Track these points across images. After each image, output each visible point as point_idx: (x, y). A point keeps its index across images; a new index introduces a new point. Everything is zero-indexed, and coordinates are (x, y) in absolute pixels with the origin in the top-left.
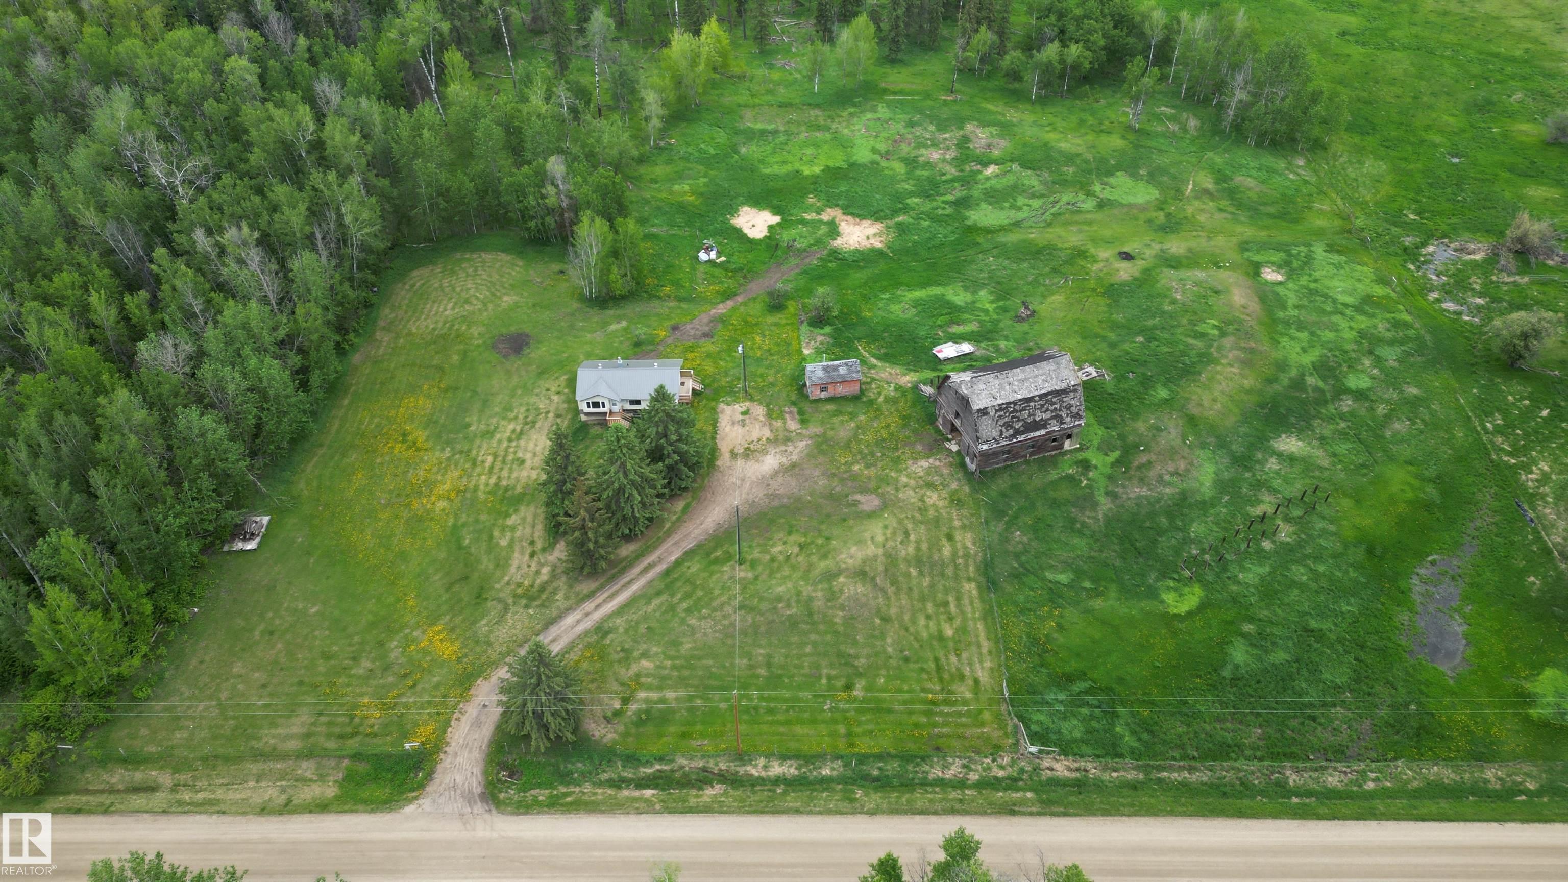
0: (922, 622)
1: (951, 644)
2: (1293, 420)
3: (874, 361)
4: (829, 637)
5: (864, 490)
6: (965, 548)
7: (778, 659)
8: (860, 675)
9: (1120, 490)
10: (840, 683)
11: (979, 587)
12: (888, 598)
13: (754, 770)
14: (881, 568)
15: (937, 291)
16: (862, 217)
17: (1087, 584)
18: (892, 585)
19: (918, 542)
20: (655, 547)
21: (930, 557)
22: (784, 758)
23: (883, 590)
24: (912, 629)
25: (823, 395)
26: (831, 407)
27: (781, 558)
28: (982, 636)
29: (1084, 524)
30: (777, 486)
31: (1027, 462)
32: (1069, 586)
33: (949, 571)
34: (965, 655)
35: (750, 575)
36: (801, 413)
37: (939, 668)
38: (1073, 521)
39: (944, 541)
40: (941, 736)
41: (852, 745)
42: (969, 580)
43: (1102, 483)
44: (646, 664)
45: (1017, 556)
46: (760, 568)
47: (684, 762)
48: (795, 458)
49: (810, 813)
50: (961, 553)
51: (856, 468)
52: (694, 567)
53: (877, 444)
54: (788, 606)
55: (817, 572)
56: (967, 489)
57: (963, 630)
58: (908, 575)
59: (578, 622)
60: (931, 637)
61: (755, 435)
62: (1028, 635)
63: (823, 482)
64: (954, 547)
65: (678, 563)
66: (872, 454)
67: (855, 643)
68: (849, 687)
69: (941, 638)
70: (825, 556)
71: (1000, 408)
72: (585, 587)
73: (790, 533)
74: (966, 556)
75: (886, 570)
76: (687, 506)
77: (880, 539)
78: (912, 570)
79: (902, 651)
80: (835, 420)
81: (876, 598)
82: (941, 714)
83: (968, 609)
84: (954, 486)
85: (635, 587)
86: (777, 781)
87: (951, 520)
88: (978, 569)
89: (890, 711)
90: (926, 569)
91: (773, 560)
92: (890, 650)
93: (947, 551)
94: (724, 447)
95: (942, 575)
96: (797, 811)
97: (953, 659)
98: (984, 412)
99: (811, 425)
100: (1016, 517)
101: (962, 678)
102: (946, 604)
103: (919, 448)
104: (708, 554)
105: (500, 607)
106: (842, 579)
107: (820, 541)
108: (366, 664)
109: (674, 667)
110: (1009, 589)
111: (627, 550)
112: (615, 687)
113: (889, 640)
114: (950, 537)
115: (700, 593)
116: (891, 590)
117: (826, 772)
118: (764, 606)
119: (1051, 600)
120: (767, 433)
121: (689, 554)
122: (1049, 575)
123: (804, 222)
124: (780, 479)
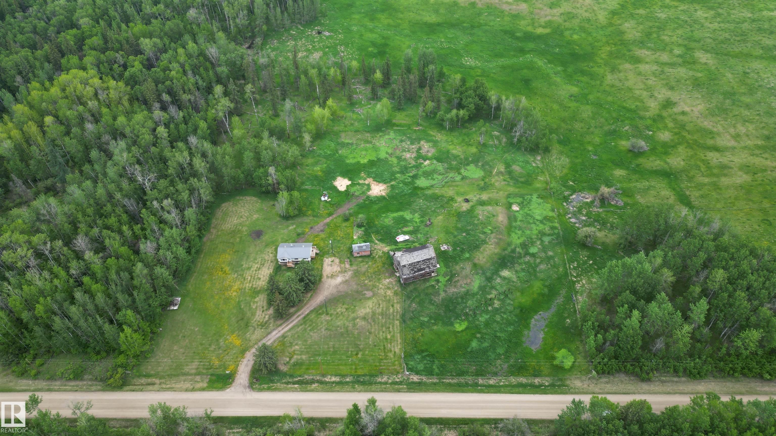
0: (381, 333)
1: (389, 341)
2: (509, 264)
3: (377, 241)
4: (352, 339)
5: (368, 290)
6: (397, 309)
7: (337, 346)
8: (361, 350)
9: (448, 290)
10: (354, 353)
11: (400, 322)
12: (371, 326)
13: (327, 380)
14: (370, 316)
15: (401, 213)
16: (379, 182)
17: (433, 321)
18: (373, 322)
19: (383, 308)
20: (301, 309)
21: (386, 313)
22: (336, 376)
23: (370, 324)
24: (378, 336)
25: (358, 255)
26: (360, 259)
27: (340, 313)
28: (399, 338)
29: (435, 301)
30: (341, 288)
31: (420, 280)
32: (427, 322)
33: (391, 317)
34: (393, 344)
35: (330, 319)
36: (350, 261)
37: (384, 348)
38: (432, 300)
39: (391, 307)
40: (382, 369)
41: (356, 372)
42: (397, 320)
43: (443, 287)
44: (297, 347)
45: (413, 312)
46: (333, 316)
47: (306, 377)
48: (347, 278)
49: (342, 392)
50: (395, 311)
51: (366, 282)
52: (313, 316)
53: (374, 273)
54: (341, 329)
55: (351, 317)
56: (400, 289)
57: (393, 336)
58: (378, 318)
59: (277, 334)
60: (384, 338)
61: (335, 270)
62: (412, 338)
63: (355, 287)
64: (394, 309)
65: (308, 315)
66: (372, 277)
67: (360, 340)
68: (357, 354)
69: (386, 339)
70: (353, 312)
71: (410, 265)
72: (279, 322)
73: (343, 305)
74: (397, 312)
75: (372, 317)
76: (312, 295)
77: (371, 306)
78: (380, 317)
79: (374, 343)
80: (361, 264)
81: (368, 326)
82: (383, 363)
83: (396, 329)
84: (396, 288)
85: (294, 322)
86: (333, 383)
87: (394, 300)
88: (400, 316)
89: (368, 361)
90: (384, 317)
91: (337, 314)
92: (370, 342)
93: (391, 310)
94: (325, 274)
95: (389, 318)
96: (338, 391)
97: (389, 345)
98: (404, 266)
99: (353, 266)
100: (414, 299)
101: (391, 351)
102: (389, 328)
103: (387, 275)
104: (317, 312)
105: (253, 329)
106: (358, 320)
107: (352, 307)
108: (213, 347)
109: (305, 348)
110: (409, 323)
111: (292, 310)
112: (288, 354)
114: (393, 306)
115: (314, 325)
116: (373, 324)
117: (348, 380)
118: (334, 329)
119: (421, 327)
120: (339, 269)
121: (311, 312)
122: (422, 318)
123: (359, 184)
124: (342, 286)
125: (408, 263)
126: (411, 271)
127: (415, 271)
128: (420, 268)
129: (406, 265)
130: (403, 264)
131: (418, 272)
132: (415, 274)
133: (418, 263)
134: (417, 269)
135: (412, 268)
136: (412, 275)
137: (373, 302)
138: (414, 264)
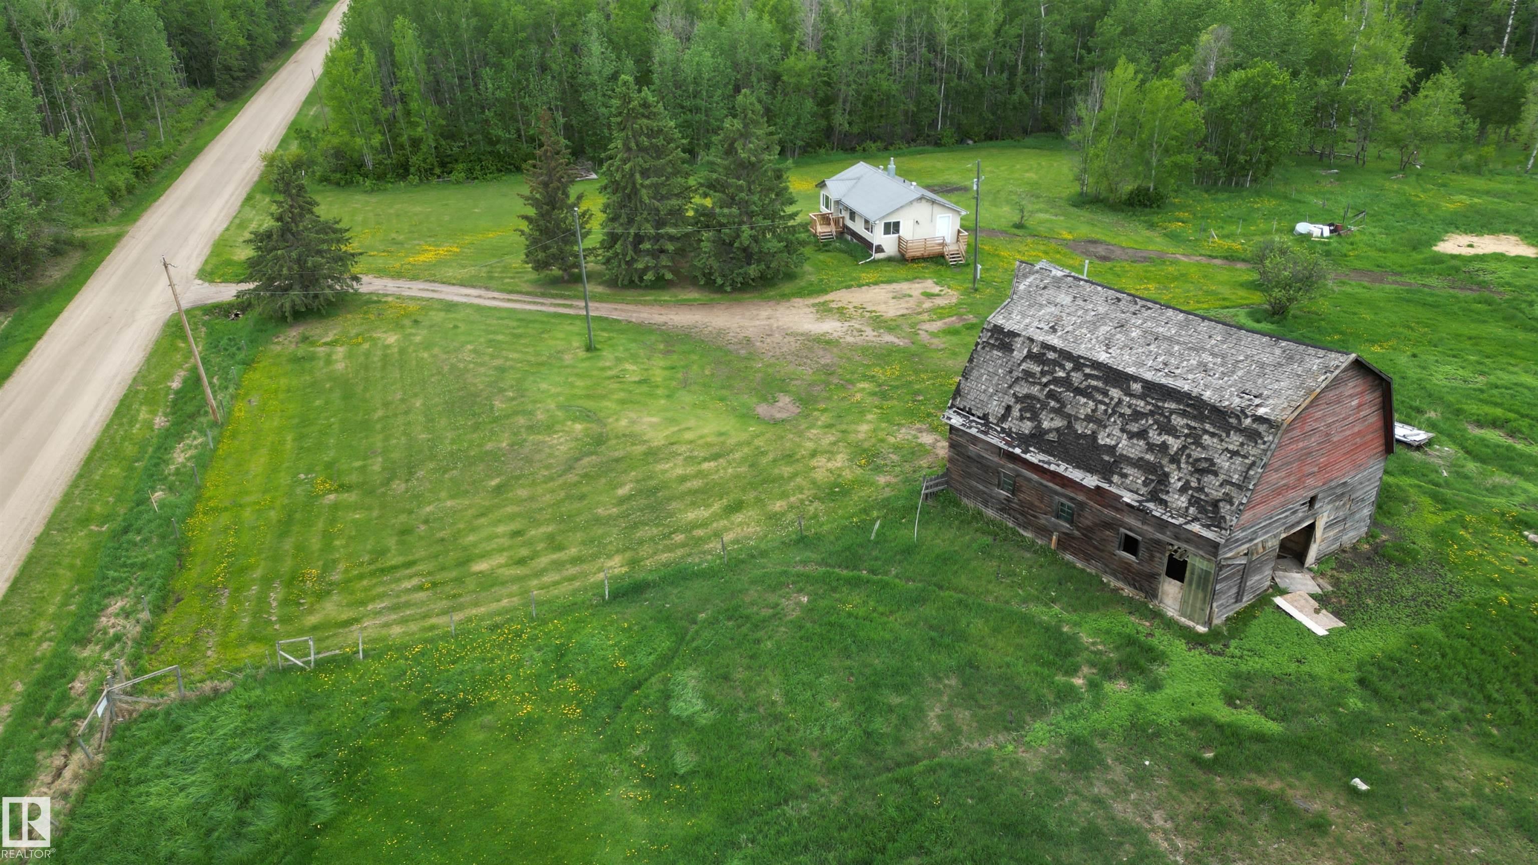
5: (806, 401)
6: (718, 534)
14: (619, 454)
17: (685, 758)
20: (604, 301)
23: (569, 469)
27: (610, 373)
30: (772, 342)
33: (645, 532)
37: (386, 571)
38: (909, 690)
39: (720, 505)
42: (634, 561)
43: (1107, 720)
45: (731, 612)
46: (584, 364)
48: (850, 341)
50: (699, 532)
51: (865, 386)
52: (574, 327)
54: (511, 400)
55: (591, 404)
56: (889, 495)
58: (615, 486)
60: (467, 548)
61: (880, 308)
63: (806, 368)
64: (711, 520)
69: (465, 560)
70: (626, 402)
71: (1042, 355)
74: (697, 542)
77: (690, 436)
83: (550, 579)
84: (885, 481)
85: (528, 307)
87: (784, 495)
88: (668, 564)
90: (638, 503)
91: (604, 369)
92: (429, 508)
93: (697, 514)
94: (835, 296)
100: (854, 585)
111: (593, 288)
114: (734, 508)
115: (525, 341)
119: (605, 695)
120: (894, 314)
121: (597, 319)
122: (688, 677)
124: (789, 340)
125: (1041, 338)
126: (1018, 406)
127: (1039, 426)
128: (1087, 436)
129: (1018, 343)
130: (1009, 326)
131: (1054, 456)
132: (1026, 451)
133: (1100, 384)
134: (1059, 423)
135: (1035, 390)
136: (1007, 443)
137: (721, 434)
138: (1073, 369)
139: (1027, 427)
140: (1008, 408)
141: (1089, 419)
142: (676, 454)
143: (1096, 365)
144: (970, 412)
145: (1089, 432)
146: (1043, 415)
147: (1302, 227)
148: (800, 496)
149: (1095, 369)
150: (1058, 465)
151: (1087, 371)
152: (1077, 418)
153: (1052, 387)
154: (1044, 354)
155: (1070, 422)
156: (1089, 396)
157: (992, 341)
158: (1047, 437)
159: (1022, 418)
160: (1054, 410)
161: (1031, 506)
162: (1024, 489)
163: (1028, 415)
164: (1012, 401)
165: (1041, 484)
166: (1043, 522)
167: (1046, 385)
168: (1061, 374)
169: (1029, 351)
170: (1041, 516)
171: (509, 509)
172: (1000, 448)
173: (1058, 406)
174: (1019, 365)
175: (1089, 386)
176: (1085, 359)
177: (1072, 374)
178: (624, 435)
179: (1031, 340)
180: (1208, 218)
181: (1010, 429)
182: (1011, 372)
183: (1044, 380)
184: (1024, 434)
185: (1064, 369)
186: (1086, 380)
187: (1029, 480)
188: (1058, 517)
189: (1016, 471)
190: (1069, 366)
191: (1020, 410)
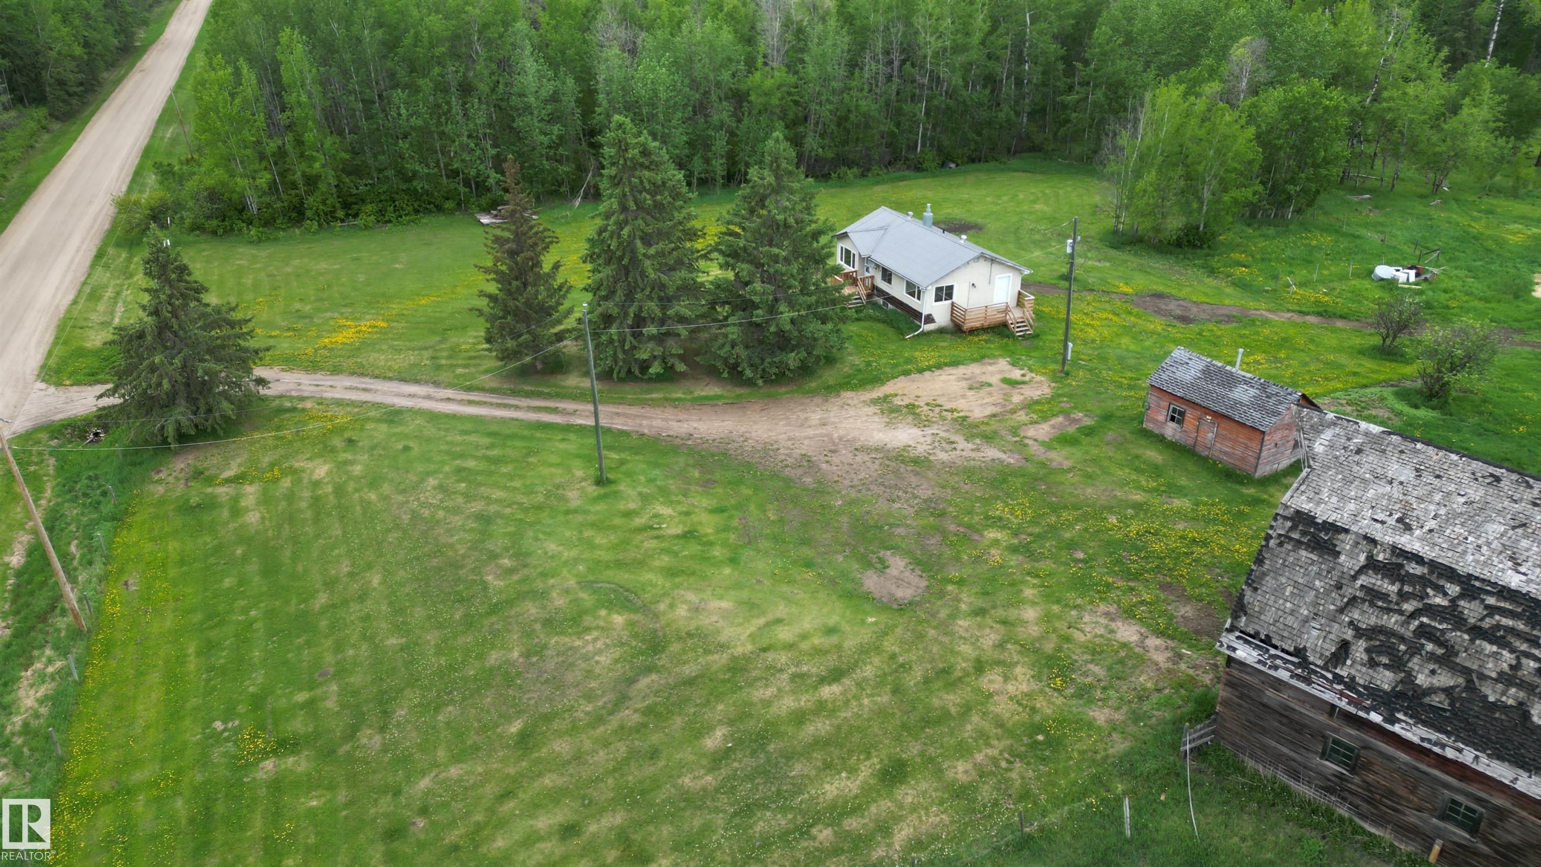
4: (437, 662)
5: (927, 565)
6: (884, 829)
7: (356, 612)
8: (327, 754)
10: (298, 726)
12: (598, 720)
14: (691, 670)
18: (649, 711)
21: (789, 756)
23: (622, 700)
24: (509, 806)
25: (1170, 430)
27: (640, 522)
33: (769, 822)
35: (575, 503)
36: (1090, 430)
44: (322, 471)
46: (599, 508)
48: (943, 457)
50: (853, 824)
51: (996, 536)
52: (572, 445)
53: (1113, 545)
54: (510, 573)
55: (625, 577)
58: (698, 731)
61: (960, 405)
63: (903, 507)
65: (570, 429)
66: (1069, 546)
67: (432, 710)
68: (284, 746)
70: (675, 574)
73: (718, 511)
75: (690, 682)
76: (718, 397)
77: (785, 634)
78: (720, 733)
79: (424, 811)
80: (1122, 472)
81: (589, 696)
87: (963, 750)
91: (629, 514)
92: (424, 783)
93: (838, 788)
94: (896, 387)
95: (747, 810)
98: (1321, 535)
99: (1066, 450)
104: (606, 448)
106: (620, 619)
107: (718, 552)
113: (454, 772)
114: (894, 774)
116: (630, 716)
118: (499, 545)
120: (981, 413)
124: (863, 458)
125: (1388, 539)
126: (1362, 644)
127: (1409, 678)
128: (1505, 707)
129: (1345, 544)
130: (1323, 514)
131: (1448, 734)
132: (1393, 721)
133: (1521, 626)
134: (1445, 679)
135: (1392, 621)
136: (1351, 702)
137: (831, 631)
138: (1462, 596)
139: (1386, 679)
140: (1344, 647)
141: (1508, 679)
142: (774, 670)
143: (1505, 592)
144: (1268, 641)
145: (1510, 702)
146: (1415, 663)
147: (1384, 271)
148: (990, 752)
149: (1505, 599)
150: (1460, 751)
151: (1491, 601)
152: (1483, 677)
153: (1425, 620)
154: (1401, 566)
155: (1470, 681)
156: (1502, 643)
157: (1296, 535)
158: (1427, 700)
159: (1373, 664)
160: (1432, 657)
161: (1390, 793)
162: (1376, 768)
163: (1385, 660)
164: (1349, 634)
165: (1417, 769)
166: (1412, 819)
167: (1413, 615)
168: (1439, 600)
169: (1370, 557)
170: (1407, 811)
171: (548, 781)
172: (1333, 707)
173: (1440, 651)
174: (1354, 578)
175: (1498, 627)
176: (1483, 581)
177: (1462, 603)
178: (690, 635)
179: (1373, 542)
180: (1270, 260)
181: (1353, 679)
182: (1339, 587)
183: (1408, 607)
184: (1379, 689)
185: (1445, 594)
186: (1490, 615)
187: (1391, 759)
188: (1443, 817)
189: (1364, 740)
190: (1453, 589)
191: (1368, 650)
